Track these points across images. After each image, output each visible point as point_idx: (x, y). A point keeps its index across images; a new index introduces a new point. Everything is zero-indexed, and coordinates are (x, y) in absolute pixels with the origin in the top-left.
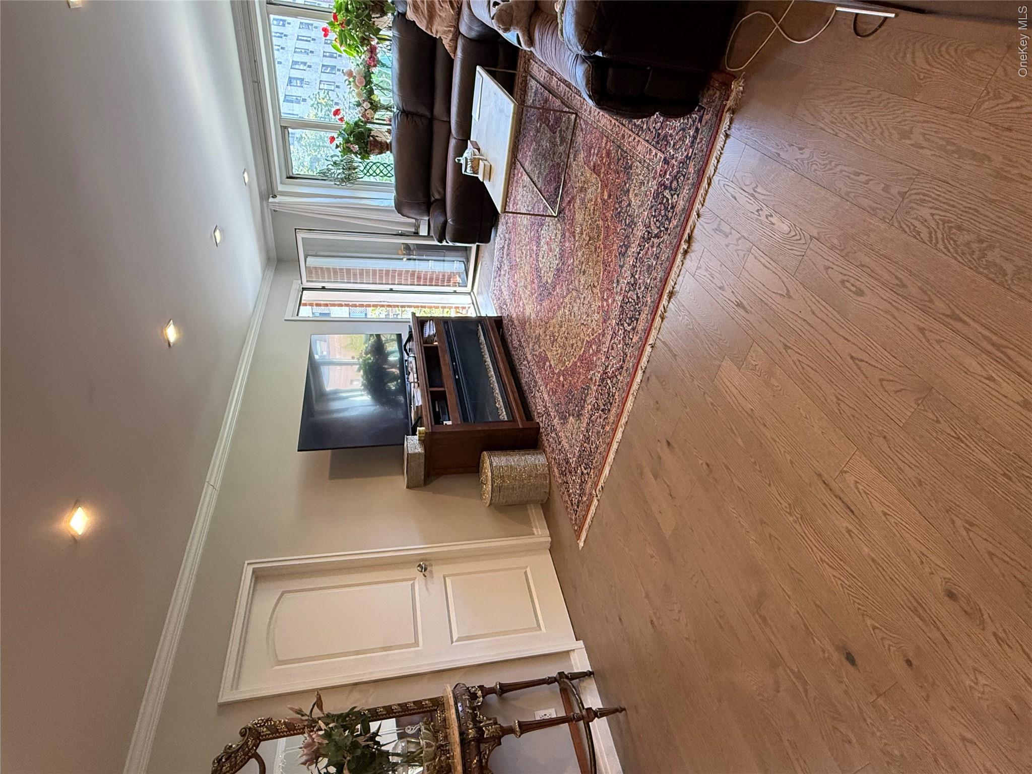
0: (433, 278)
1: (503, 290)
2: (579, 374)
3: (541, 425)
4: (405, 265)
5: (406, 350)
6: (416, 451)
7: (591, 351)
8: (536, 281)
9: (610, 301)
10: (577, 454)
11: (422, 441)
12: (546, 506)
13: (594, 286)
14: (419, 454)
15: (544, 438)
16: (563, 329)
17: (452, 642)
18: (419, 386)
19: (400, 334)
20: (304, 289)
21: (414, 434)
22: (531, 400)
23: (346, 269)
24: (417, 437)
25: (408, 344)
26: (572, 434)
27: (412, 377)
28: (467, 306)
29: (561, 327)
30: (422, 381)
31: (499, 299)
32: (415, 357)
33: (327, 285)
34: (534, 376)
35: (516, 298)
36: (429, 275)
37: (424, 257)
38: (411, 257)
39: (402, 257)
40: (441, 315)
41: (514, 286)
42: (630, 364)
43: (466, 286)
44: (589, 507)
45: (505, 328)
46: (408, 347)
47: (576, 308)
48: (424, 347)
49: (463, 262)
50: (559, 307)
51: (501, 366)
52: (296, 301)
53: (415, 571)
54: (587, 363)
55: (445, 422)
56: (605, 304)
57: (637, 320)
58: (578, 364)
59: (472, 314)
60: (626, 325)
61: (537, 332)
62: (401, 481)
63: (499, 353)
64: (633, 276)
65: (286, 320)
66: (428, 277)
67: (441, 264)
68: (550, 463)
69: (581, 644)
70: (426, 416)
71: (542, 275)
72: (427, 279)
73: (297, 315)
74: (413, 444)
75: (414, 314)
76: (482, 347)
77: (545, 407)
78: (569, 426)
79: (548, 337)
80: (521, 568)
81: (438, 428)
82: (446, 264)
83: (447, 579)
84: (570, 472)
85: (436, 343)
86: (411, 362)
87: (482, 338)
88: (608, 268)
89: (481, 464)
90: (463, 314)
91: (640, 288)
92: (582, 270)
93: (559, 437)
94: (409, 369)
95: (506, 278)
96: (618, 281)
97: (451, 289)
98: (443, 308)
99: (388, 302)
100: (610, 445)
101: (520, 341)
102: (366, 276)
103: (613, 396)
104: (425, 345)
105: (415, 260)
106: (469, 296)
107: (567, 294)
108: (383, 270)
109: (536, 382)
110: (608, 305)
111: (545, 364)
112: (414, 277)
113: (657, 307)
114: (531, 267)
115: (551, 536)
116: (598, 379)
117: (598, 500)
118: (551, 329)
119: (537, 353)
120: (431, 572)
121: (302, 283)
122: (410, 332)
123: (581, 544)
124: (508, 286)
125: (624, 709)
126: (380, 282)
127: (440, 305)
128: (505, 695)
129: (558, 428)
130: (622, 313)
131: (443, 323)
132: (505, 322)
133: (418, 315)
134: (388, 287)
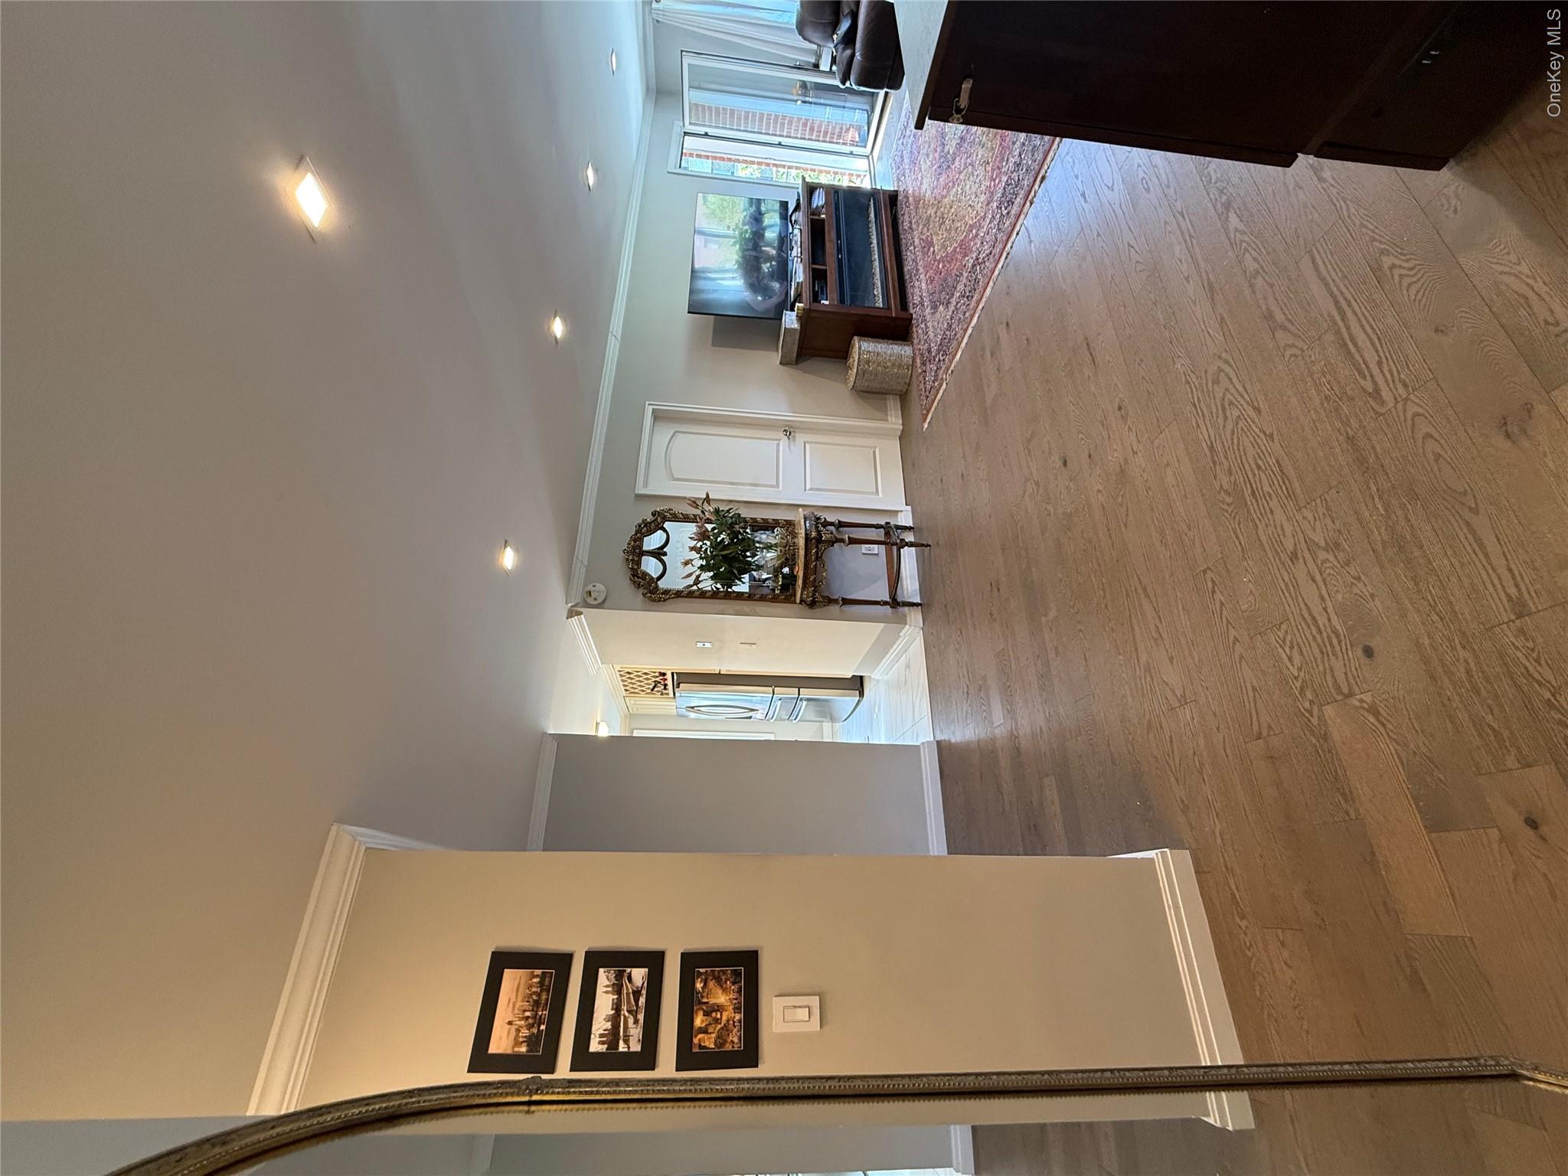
0: (828, 132)
1: (905, 157)
2: (956, 260)
3: (914, 316)
4: (797, 110)
5: (791, 221)
6: (793, 326)
7: (971, 236)
8: (938, 149)
9: (997, 181)
10: (939, 343)
11: (799, 318)
12: (904, 397)
13: (988, 163)
14: (795, 330)
15: (914, 330)
16: (953, 210)
17: (805, 490)
18: (801, 261)
19: (787, 202)
20: (686, 134)
21: (792, 310)
22: (909, 290)
23: (731, 110)
24: (795, 313)
25: (794, 215)
26: (938, 323)
27: (796, 251)
28: (863, 174)
29: (951, 207)
30: (805, 257)
31: (899, 167)
32: (801, 230)
33: (711, 131)
34: (917, 263)
35: (916, 169)
36: (823, 126)
37: (822, 101)
38: (807, 99)
39: (795, 98)
40: (832, 183)
41: (916, 153)
42: (997, 251)
43: (865, 147)
44: (938, 391)
45: (899, 205)
46: (793, 218)
47: (968, 187)
48: (811, 219)
49: (867, 110)
50: (954, 184)
51: (887, 250)
52: (678, 149)
53: (781, 435)
54: (964, 249)
55: (822, 302)
56: (993, 183)
57: (1013, 203)
58: (958, 250)
59: (866, 185)
60: (1003, 208)
61: (929, 212)
62: (776, 357)
63: (888, 235)
64: (1020, 155)
65: (669, 173)
66: (823, 130)
67: (839, 111)
68: (915, 354)
69: (909, 508)
70: (806, 292)
71: (946, 142)
72: (820, 132)
73: (680, 167)
74: (790, 320)
75: (804, 178)
76: (870, 226)
77: (921, 297)
78: (938, 314)
79: (938, 219)
80: (871, 448)
81: (815, 306)
82: (847, 113)
83: (807, 445)
84: (930, 361)
85: (823, 216)
86: (796, 235)
87: (872, 215)
88: (1003, 143)
89: (850, 349)
90: (858, 184)
91: (1022, 169)
92: (982, 143)
93: (927, 327)
94: (793, 243)
95: (910, 141)
96: (1008, 160)
97: (847, 149)
98: (836, 173)
99: (775, 160)
100: (966, 330)
101: (910, 223)
102: (752, 121)
103: (978, 282)
104: (812, 217)
105: (811, 103)
106: (866, 161)
107: (964, 169)
108: (771, 115)
109: (917, 270)
110: (994, 185)
111: (929, 250)
112: (806, 127)
113: (1030, 191)
114: (937, 131)
115: (903, 424)
116: (970, 265)
117: (946, 384)
118: (942, 209)
119: (924, 237)
120: (794, 437)
121: (684, 125)
122: (798, 200)
123: (926, 426)
124: (911, 152)
125: (929, 546)
126: (766, 132)
127: (832, 170)
128: (841, 529)
129: (928, 318)
130: (1003, 195)
131: (833, 192)
132: (900, 198)
133: (808, 180)
134: (776, 140)
